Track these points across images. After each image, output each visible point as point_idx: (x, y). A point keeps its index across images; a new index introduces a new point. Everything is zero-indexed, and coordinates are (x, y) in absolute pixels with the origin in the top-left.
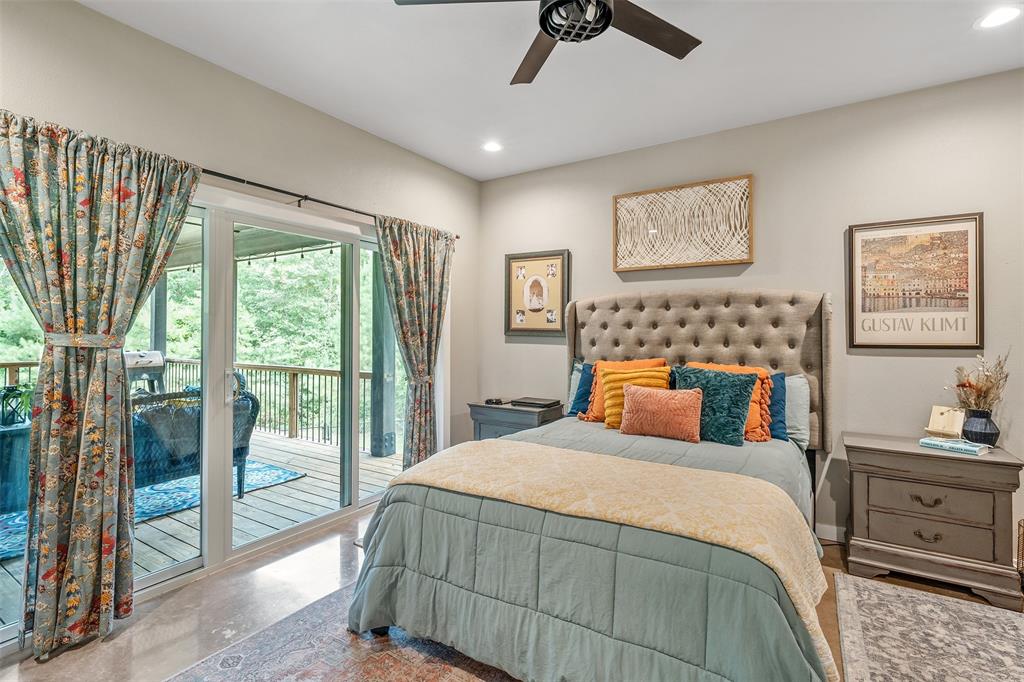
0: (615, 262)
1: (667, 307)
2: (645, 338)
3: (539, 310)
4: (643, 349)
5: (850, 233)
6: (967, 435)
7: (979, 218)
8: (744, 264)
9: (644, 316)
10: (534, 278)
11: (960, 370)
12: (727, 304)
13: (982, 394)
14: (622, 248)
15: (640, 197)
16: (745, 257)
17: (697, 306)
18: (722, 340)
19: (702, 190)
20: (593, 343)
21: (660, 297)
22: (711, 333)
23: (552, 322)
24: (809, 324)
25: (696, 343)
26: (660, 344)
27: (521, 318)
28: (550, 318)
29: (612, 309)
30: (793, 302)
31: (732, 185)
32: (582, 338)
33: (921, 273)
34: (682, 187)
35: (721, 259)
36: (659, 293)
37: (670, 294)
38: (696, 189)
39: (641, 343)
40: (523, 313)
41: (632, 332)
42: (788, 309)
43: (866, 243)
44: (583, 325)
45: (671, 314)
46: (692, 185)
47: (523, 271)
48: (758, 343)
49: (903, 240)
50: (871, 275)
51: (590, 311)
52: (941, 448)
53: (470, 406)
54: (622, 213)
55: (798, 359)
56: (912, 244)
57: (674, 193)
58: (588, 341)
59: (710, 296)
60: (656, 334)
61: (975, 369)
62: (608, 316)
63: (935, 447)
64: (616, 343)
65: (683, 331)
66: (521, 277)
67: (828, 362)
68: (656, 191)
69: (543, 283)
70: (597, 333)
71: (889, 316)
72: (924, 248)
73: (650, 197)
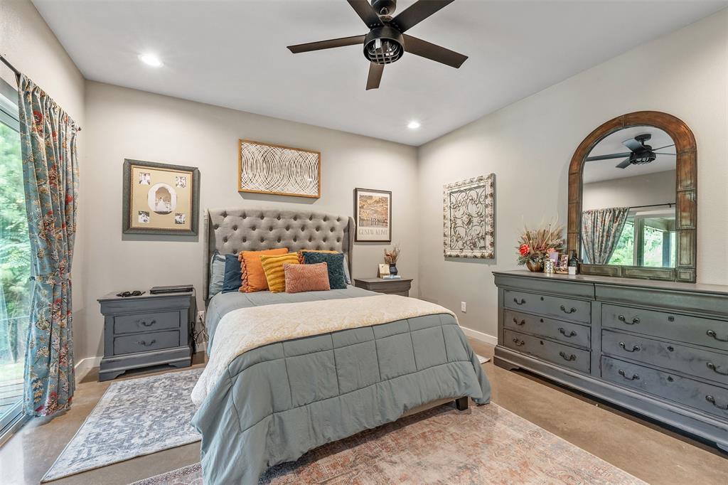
0: (240, 185)
1: (279, 218)
2: (266, 236)
3: (166, 213)
4: (264, 243)
5: (356, 191)
6: (392, 273)
7: (390, 193)
8: (316, 198)
9: (264, 222)
10: (161, 185)
11: (385, 250)
12: (311, 219)
13: (394, 258)
14: (245, 175)
15: (258, 146)
16: (317, 195)
17: (295, 219)
18: (308, 238)
19: (296, 153)
20: (225, 240)
21: (275, 211)
22: (303, 234)
23: (180, 223)
24: (344, 231)
25: (295, 240)
26: (274, 240)
27: (145, 218)
28: (178, 220)
29: (241, 216)
30: (338, 220)
31: (311, 155)
32: (216, 236)
33: (376, 212)
34: (285, 148)
35: (305, 194)
36: (274, 209)
37: (281, 210)
38: (293, 151)
39: (262, 240)
40: (147, 214)
41: (255, 233)
42: (337, 223)
43: (361, 196)
44: (217, 227)
45: (281, 222)
46: (291, 148)
47: (148, 177)
48: (325, 240)
49: (371, 197)
50: (362, 211)
51: (223, 217)
52: (390, 279)
53: (100, 301)
54: (245, 152)
55: (341, 246)
56: (374, 199)
57: (280, 150)
58: (222, 238)
59: (303, 214)
60: (272, 234)
61: (389, 249)
62: (238, 221)
63: (388, 279)
64: (244, 240)
65: (288, 232)
66: (144, 182)
67: (352, 249)
68: (270, 145)
69: (171, 191)
70: (230, 233)
71: (367, 228)
72: (377, 202)
73: (266, 148)
